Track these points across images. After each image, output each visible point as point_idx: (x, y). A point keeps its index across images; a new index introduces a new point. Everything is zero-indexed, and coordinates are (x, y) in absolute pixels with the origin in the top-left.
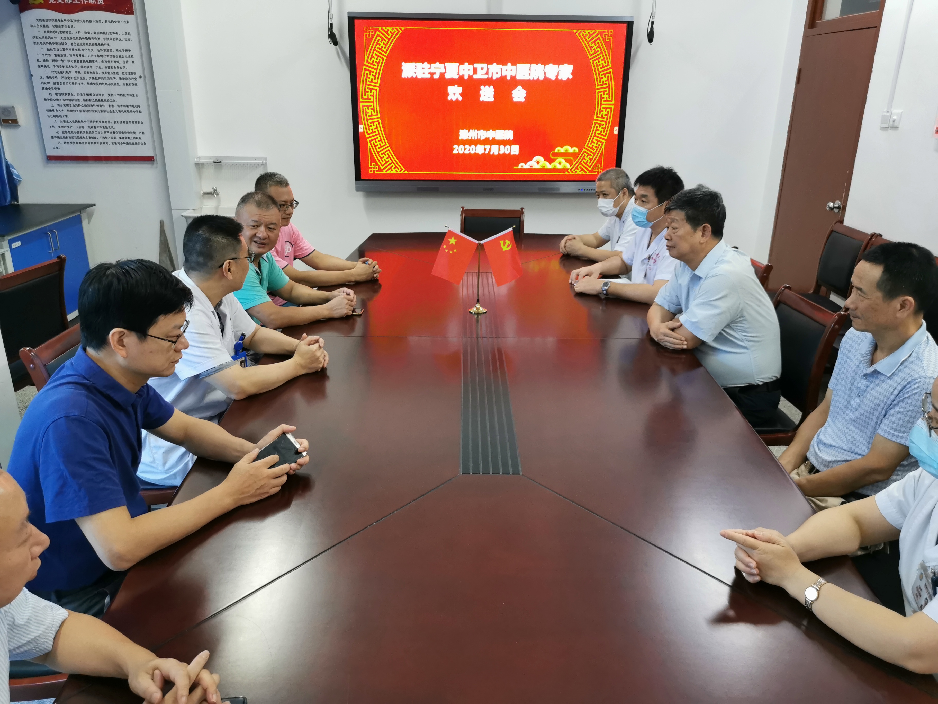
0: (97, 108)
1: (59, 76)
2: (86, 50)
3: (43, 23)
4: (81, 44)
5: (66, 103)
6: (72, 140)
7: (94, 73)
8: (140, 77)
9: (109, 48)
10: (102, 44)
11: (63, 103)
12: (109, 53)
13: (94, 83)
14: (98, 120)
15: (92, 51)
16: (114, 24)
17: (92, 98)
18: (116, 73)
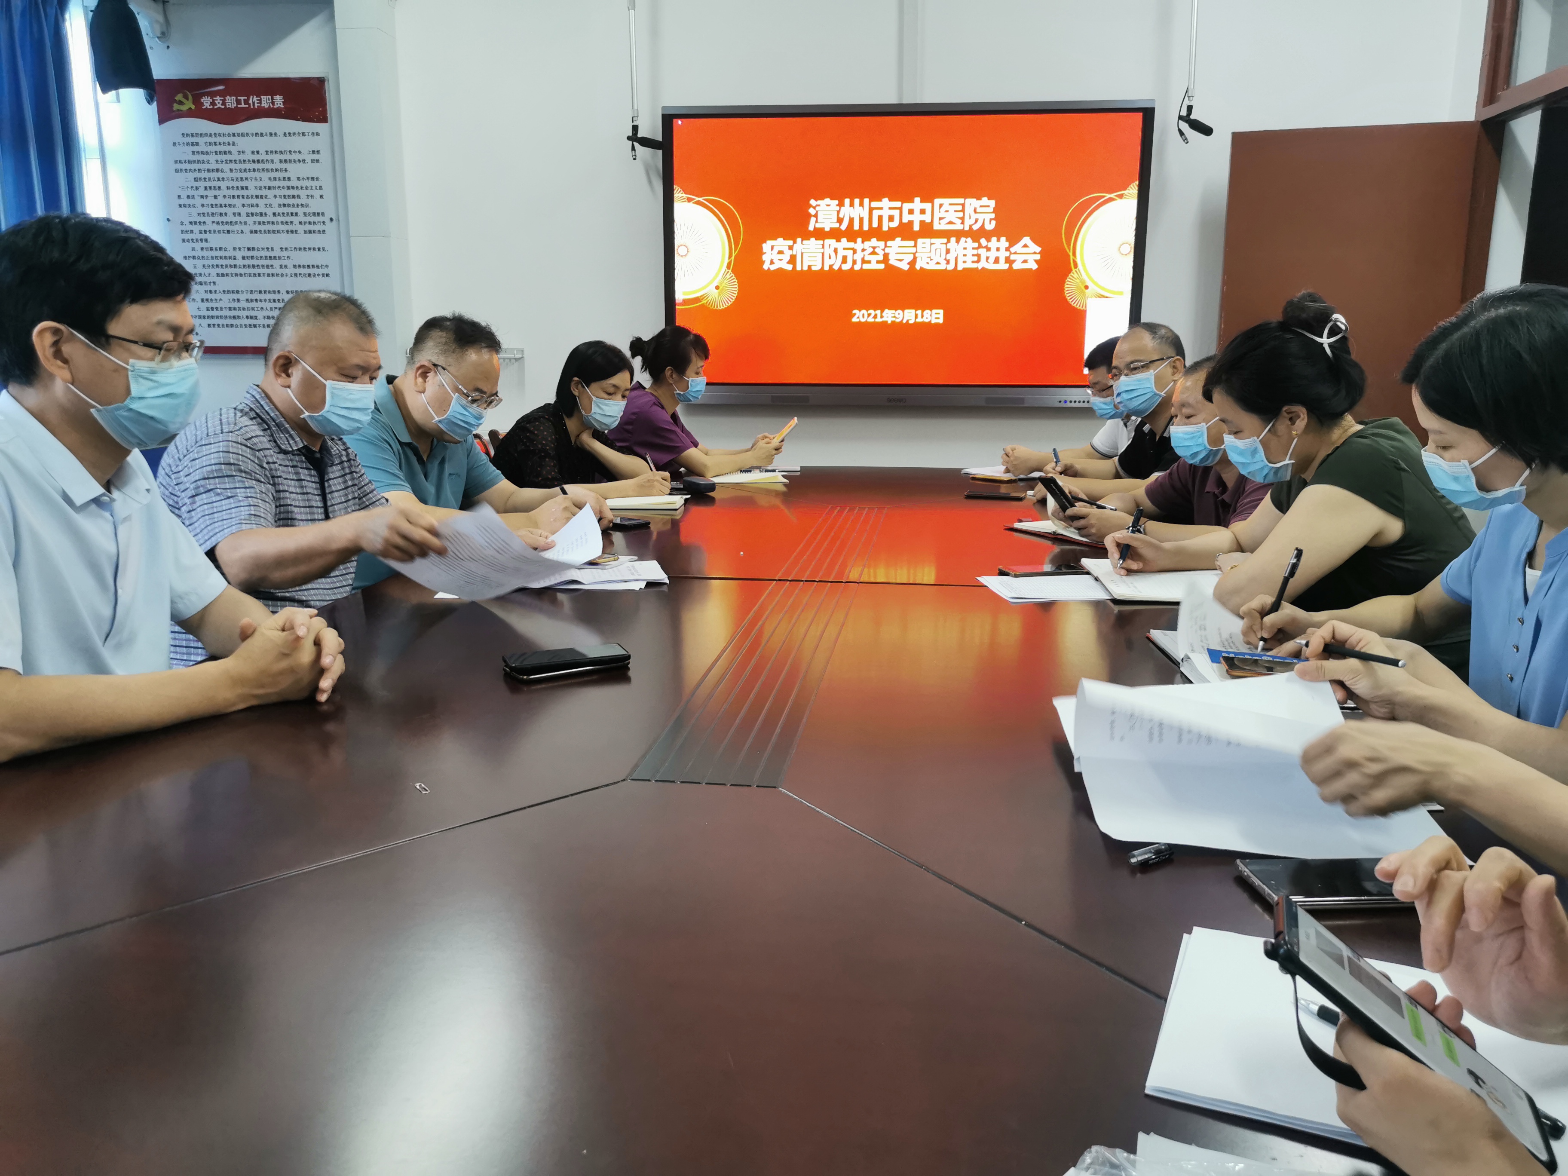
0: (261, 271)
1: (209, 220)
2: (251, 178)
3: (190, 140)
4: (245, 171)
5: (215, 262)
6: (220, 322)
7: (261, 214)
8: (331, 220)
9: (286, 175)
10: (277, 170)
11: (211, 262)
12: (287, 183)
13: (260, 231)
14: (263, 290)
15: (261, 180)
16: (296, 138)
17: (254, 253)
18: (294, 214)
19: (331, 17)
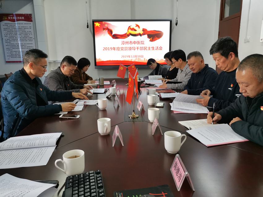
1: (10, 39)
3: (6, 25)
4: (17, 30)
5: (12, 46)
6: (13, 57)
8: (34, 39)
10: (23, 30)
11: (11, 46)
12: (25, 32)
15: (20, 32)
16: (27, 24)
18: (27, 38)
19: (33, 3)
